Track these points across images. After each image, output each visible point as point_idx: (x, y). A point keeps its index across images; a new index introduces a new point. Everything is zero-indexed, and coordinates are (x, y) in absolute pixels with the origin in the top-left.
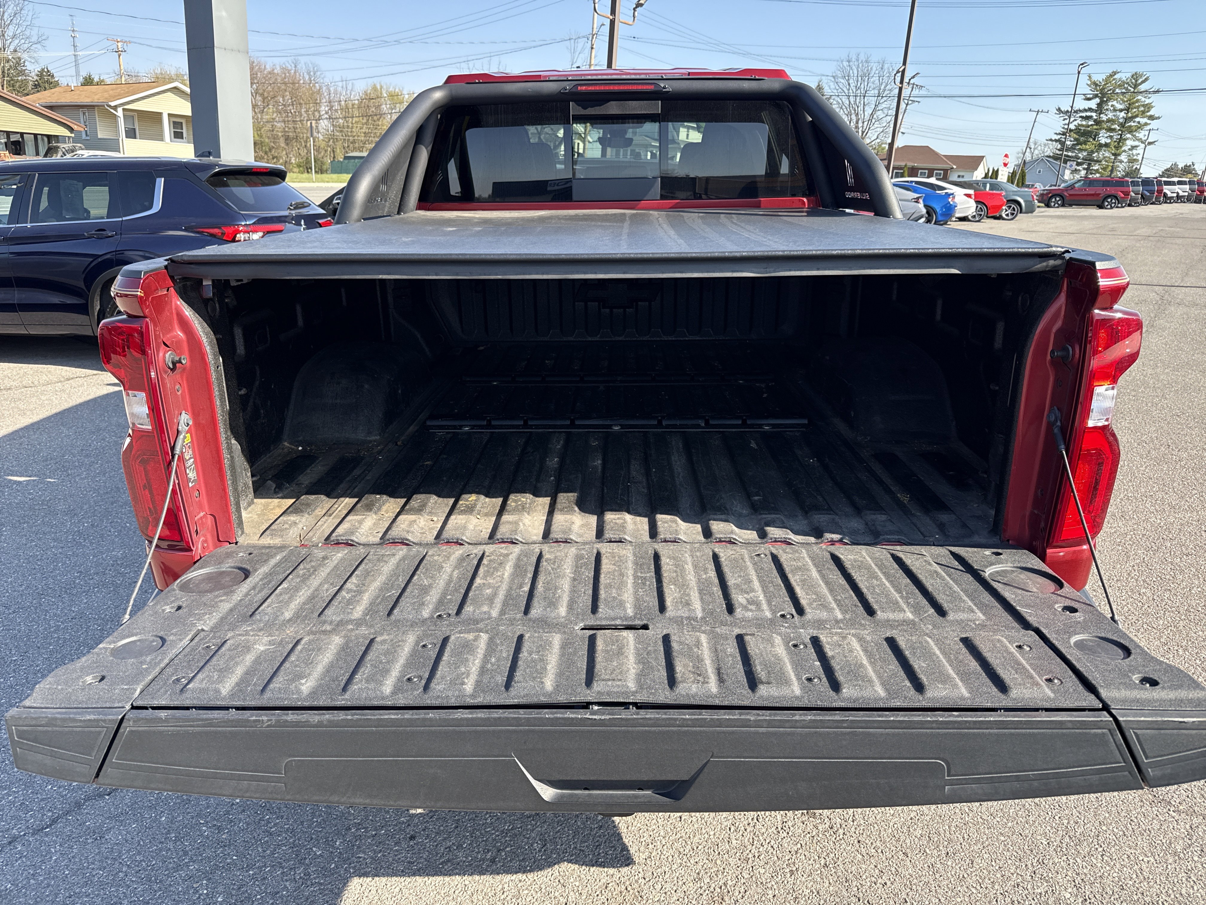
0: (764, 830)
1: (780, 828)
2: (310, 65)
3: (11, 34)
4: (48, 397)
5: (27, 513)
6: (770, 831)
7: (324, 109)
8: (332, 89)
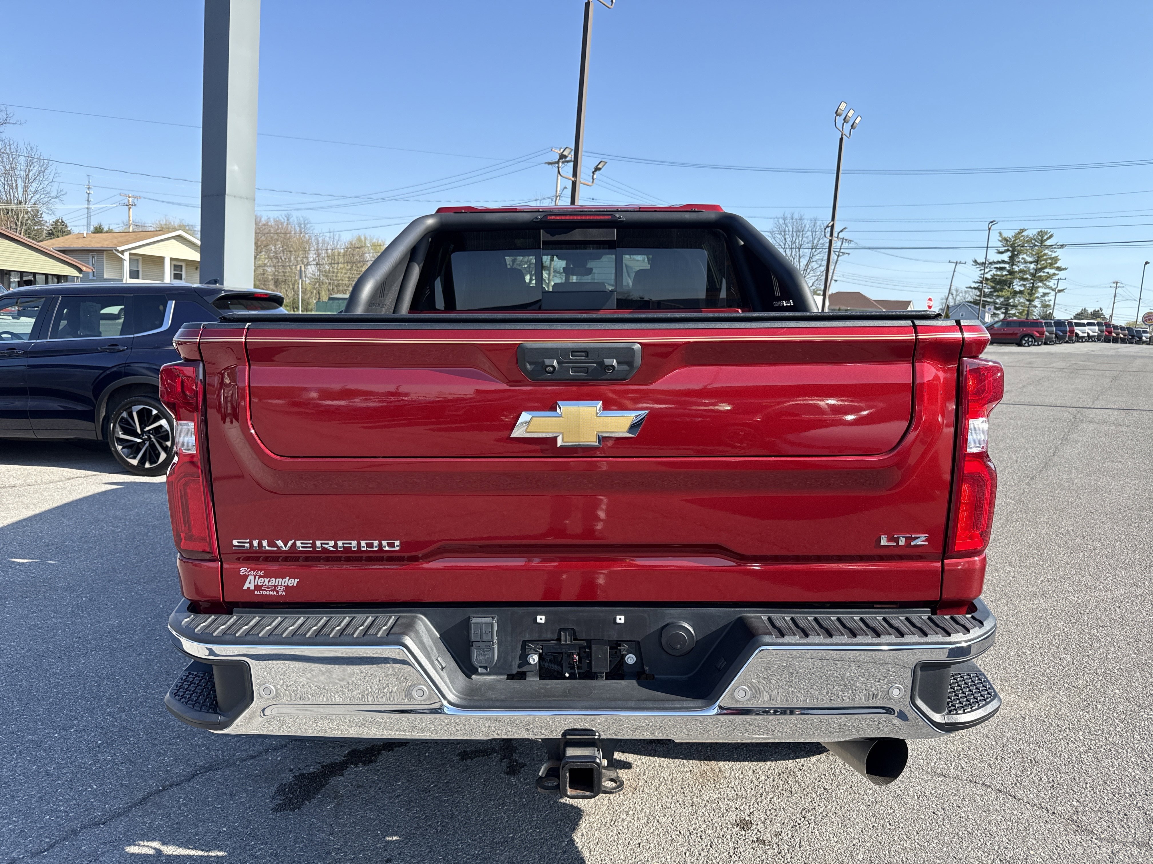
0: (717, 855)
1: (732, 854)
2: (301, 219)
3: (33, 190)
4: (50, 493)
5: (29, 589)
6: (723, 855)
7: (312, 256)
8: (320, 239)
